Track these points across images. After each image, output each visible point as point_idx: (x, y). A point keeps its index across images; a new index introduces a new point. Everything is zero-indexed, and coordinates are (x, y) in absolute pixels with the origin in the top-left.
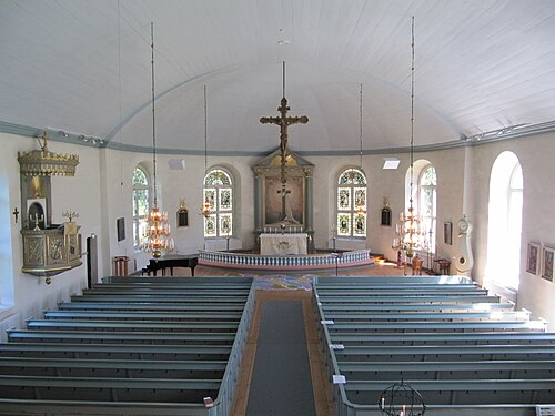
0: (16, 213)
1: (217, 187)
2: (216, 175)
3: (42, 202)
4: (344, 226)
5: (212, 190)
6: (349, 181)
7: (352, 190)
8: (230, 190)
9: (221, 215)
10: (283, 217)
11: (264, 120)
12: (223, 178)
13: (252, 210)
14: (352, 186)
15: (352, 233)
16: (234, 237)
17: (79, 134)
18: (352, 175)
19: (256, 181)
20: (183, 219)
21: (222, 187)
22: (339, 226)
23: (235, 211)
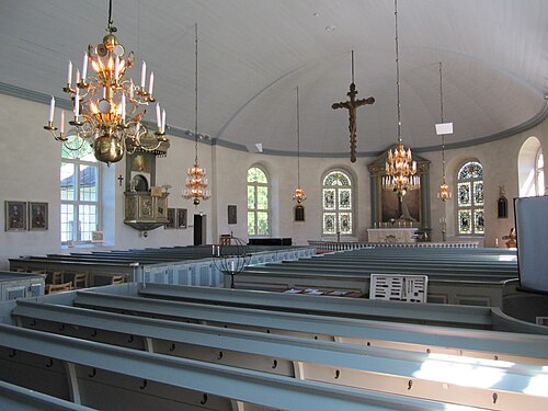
0: (121, 179)
1: (337, 187)
2: (335, 177)
3: (148, 176)
4: (465, 223)
5: (331, 190)
6: (469, 176)
7: (472, 185)
8: (350, 190)
9: (340, 214)
10: (399, 215)
11: (335, 106)
12: (342, 179)
13: (369, 208)
14: (472, 180)
15: (473, 231)
16: (353, 235)
17: (185, 129)
18: (472, 169)
19: (372, 179)
20: (299, 215)
21: (340, 187)
22: (460, 224)
23: (354, 211)
